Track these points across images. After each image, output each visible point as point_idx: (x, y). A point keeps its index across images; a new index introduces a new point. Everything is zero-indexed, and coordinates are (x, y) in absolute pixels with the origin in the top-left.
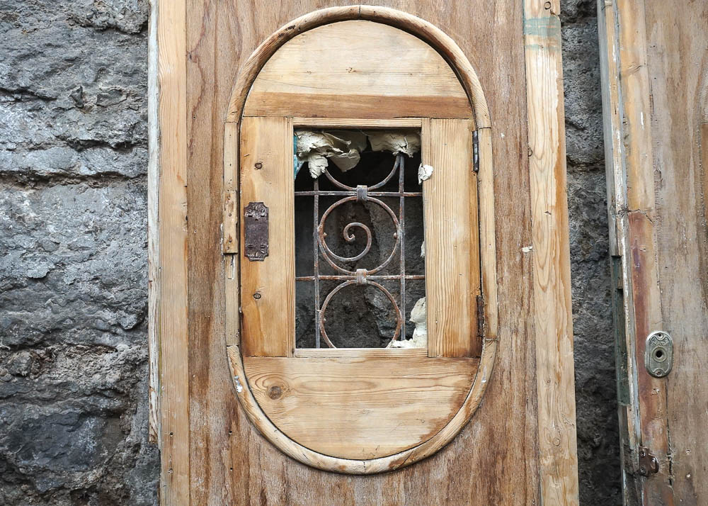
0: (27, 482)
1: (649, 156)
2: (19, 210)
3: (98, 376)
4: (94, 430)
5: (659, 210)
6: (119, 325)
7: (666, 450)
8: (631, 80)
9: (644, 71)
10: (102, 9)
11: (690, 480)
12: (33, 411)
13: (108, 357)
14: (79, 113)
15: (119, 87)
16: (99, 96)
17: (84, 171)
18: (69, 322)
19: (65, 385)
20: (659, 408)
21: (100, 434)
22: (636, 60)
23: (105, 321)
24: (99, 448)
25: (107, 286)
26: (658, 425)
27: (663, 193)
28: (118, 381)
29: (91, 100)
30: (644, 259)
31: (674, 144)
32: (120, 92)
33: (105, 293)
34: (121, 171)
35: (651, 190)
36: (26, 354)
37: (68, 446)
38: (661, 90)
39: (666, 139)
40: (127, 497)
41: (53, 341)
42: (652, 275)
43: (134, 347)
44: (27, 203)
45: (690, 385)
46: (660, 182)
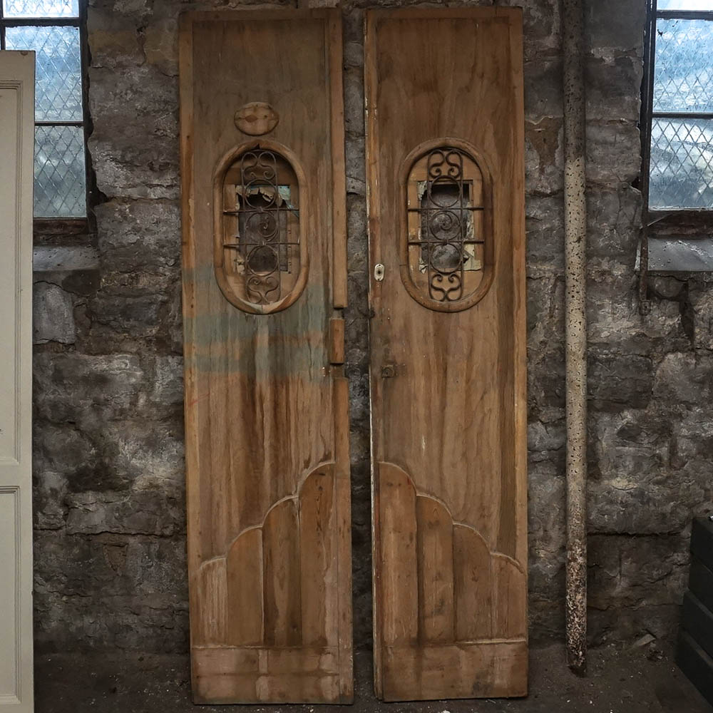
0: (128, 332)
1: (379, 197)
2: (125, 213)
3: (157, 286)
4: (155, 310)
5: (382, 218)
6: (167, 264)
7: (381, 308)
8: (373, 167)
9: (378, 163)
10: (161, 128)
11: (389, 320)
12: (130, 301)
13: (161, 278)
14: (151, 172)
15: (168, 161)
16: (160, 165)
17: (152, 196)
18: (146, 262)
19: (143, 289)
20: (378, 292)
21: (158, 312)
22: (375, 159)
23: (161, 262)
24: (157, 319)
25: (163, 247)
26: (378, 299)
27: (383, 211)
28: (166, 288)
29: (157, 167)
30: (375, 237)
31: (388, 191)
32: (169, 164)
33: (161, 249)
34: (168, 197)
35: (379, 210)
36: (127, 275)
37: (145, 316)
38: (384, 170)
39: (385, 189)
40: (170, 338)
41: (138, 270)
42: (378, 243)
43: (173, 274)
44: (127, 210)
45: (390, 284)
46: (382, 207)
